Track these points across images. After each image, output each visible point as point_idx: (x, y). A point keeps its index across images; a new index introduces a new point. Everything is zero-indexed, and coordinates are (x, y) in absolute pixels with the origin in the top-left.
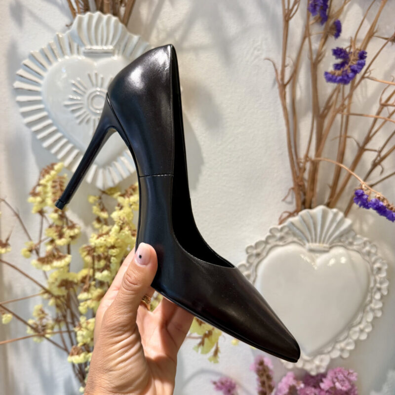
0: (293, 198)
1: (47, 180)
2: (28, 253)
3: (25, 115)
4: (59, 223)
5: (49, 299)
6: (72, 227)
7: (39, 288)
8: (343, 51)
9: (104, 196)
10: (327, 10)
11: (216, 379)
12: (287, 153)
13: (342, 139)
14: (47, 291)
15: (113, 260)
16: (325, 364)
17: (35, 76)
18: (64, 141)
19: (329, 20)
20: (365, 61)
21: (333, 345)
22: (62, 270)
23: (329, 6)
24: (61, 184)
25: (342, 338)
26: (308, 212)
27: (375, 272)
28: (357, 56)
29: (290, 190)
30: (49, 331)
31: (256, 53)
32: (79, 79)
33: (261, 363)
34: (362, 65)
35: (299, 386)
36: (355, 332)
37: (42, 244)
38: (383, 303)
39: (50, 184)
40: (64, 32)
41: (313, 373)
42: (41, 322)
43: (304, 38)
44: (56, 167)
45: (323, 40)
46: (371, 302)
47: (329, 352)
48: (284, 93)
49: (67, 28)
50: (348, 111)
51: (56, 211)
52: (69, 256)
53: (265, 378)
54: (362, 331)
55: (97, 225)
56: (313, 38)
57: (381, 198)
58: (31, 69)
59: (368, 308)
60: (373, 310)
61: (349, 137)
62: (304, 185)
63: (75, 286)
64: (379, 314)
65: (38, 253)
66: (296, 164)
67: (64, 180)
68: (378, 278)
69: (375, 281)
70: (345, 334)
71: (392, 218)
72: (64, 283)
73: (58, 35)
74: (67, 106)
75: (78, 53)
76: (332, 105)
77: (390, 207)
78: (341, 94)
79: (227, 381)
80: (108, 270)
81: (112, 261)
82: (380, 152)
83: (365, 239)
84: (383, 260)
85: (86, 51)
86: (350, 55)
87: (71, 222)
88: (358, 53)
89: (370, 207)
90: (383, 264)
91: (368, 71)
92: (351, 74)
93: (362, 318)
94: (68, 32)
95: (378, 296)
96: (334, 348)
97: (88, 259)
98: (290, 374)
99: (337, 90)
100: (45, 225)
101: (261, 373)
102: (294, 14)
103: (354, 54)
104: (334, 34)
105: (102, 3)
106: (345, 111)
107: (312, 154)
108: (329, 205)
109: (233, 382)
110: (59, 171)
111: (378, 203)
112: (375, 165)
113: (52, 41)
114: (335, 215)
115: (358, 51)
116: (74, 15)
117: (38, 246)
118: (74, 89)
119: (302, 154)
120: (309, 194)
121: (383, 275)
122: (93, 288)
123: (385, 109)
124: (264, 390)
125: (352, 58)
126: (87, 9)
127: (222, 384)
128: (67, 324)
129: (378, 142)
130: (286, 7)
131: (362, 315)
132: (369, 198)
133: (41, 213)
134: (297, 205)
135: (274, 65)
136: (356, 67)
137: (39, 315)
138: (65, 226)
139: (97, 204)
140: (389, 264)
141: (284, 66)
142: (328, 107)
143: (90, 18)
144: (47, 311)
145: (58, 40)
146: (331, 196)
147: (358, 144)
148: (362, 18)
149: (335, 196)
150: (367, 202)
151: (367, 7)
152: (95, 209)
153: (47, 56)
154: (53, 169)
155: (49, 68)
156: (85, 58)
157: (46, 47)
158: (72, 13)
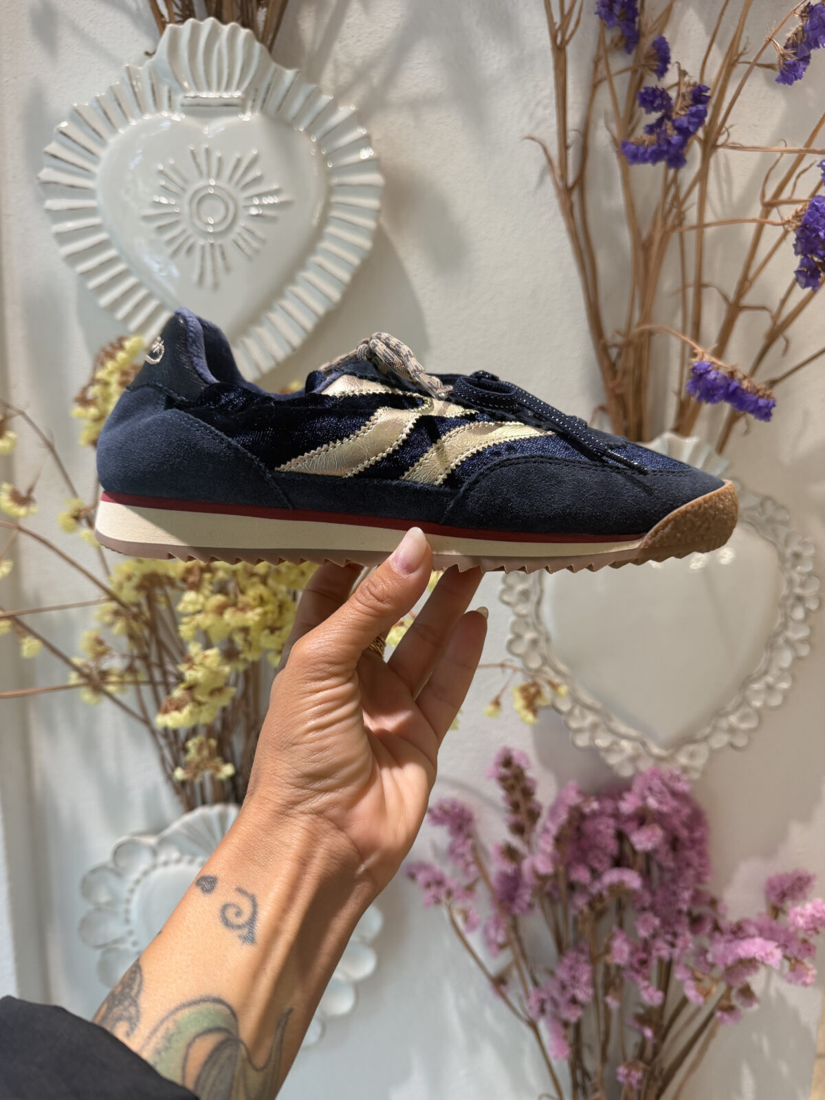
1: (109, 371)
2: (72, 521)
3: (63, 238)
7: (94, 593)
14: (113, 597)
17: (83, 158)
18: (141, 293)
30: (113, 679)
32: (172, 161)
39: (115, 379)
40: (141, 64)
42: (97, 663)
44: (128, 344)
49: (147, 57)
58: (74, 141)
65: (91, 524)
72: (147, 583)
73: (128, 69)
74: (147, 218)
75: (171, 107)
85: (186, 101)
90: (805, 544)
94: (149, 61)
105: (220, 1)
110: (132, 353)
113: (117, 82)
114: (697, 448)
116: (162, 26)
117: (92, 511)
118: (163, 182)
122: (207, 585)
126: (187, 12)
128: (149, 667)
137: (93, 647)
143: (195, 31)
144: (108, 643)
145: (130, 80)
153: (105, 113)
154: (121, 347)
155: (112, 141)
156: (184, 117)
157: (103, 94)
158: (157, 23)
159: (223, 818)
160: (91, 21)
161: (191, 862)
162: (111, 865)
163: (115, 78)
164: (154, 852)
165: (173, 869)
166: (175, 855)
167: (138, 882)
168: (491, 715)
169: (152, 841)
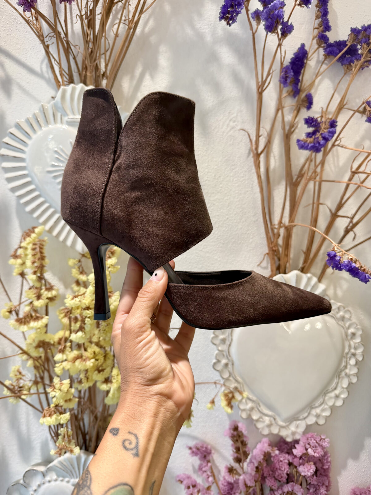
0: (268, 263)
1: (28, 243)
2: (7, 314)
3: (9, 180)
4: (37, 285)
5: (27, 360)
6: (50, 288)
7: (17, 349)
8: (314, 120)
9: (83, 259)
10: (299, 84)
11: (192, 443)
12: (261, 220)
13: (315, 205)
14: (24, 352)
15: (88, 321)
16: (301, 430)
17: (21, 144)
18: (46, 205)
19: (301, 93)
20: (336, 129)
21: (308, 411)
22: (39, 330)
23: (300, 80)
24: (41, 246)
25: (317, 405)
26: (282, 276)
27: (349, 338)
28: (328, 125)
29: (265, 255)
30: (25, 392)
31: (232, 124)
32: (61, 147)
33: (236, 428)
34: (333, 133)
35: (274, 452)
36: (331, 398)
37: (22, 306)
38: (358, 369)
39: (30, 247)
40: (49, 103)
41: (289, 440)
42: (17, 383)
43: (278, 110)
44: (37, 230)
45: (296, 112)
46: (346, 367)
47: (305, 418)
48: (258, 162)
49: (52, 99)
50: (321, 178)
51: (35, 273)
52: (47, 317)
53: (239, 444)
54: (337, 397)
55: (76, 288)
56: (286, 110)
57: (354, 259)
58: (17, 137)
59: (343, 374)
60: (348, 376)
61: (322, 204)
62: (278, 250)
63: (52, 347)
64: (354, 380)
65: (17, 314)
66: (270, 230)
67: (44, 243)
68: (352, 343)
69: (350, 346)
70: (321, 400)
71: (365, 280)
72: (41, 344)
73: (42, 106)
74: (49, 172)
75: (62, 122)
76: (304, 173)
77: (363, 269)
78: (313, 163)
79: (202, 447)
80: (82, 331)
81: (86, 322)
82: (352, 218)
83: (339, 304)
84: (357, 325)
85: (69, 120)
86: (321, 125)
87: (50, 284)
88: (329, 122)
89: (343, 268)
90: (358, 329)
91: (339, 139)
92: (322, 142)
93: (338, 383)
94: (52, 102)
95: (353, 362)
96: (309, 414)
97: (66, 321)
98: (265, 440)
99: (309, 160)
100: (26, 287)
101: (235, 439)
102: (267, 86)
103: (325, 123)
104: (306, 106)
105: (86, 76)
106: (318, 178)
107: (286, 220)
108: (303, 270)
109: (209, 447)
110: (40, 234)
111: (351, 265)
112: (347, 231)
113: (37, 111)
114: (309, 279)
115: (328, 120)
116: (59, 86)
117: (18, 308)
118: (57, 156)
119: (276, 221)
120: (283, 259)
121: (358, 340)
122: (68, 349)
123: (356, 175)
124: (239, 456)
125: (323, 126)
126: (71, 81)
127: (198, 449)
128: (44, 385)
129: (349, 209)
130: (260, 80)
131: (337, 381)
132: (341, 260)
133: (22, 275)
134: (272, 271)
135: (249, 135)
136: (327, 135)
137: (16, 375)
138: (43, 287)
139: (76, 267)
140: (363, 330)
141: (258, 136)
142: (301, 175)
143: (74, 90)
144: (24, 373)
145: (43, 111)
146: (305, 262)
147: (330, 210)
148: (332, 92)
149: (309, 261)
150: (340, 264)
151: (337, 81)
152: (75, 272)
153: (31, 125)
154: (33, 232)
155: (34, 136)
156: (67, 126)
157: (31, 116)
158: (57, 85)
159: (78, 458)
160: (28, 83)
161: (62, 481)
162: (22, 482)
163: (36, 110)
164: (44, 475)
165: (53, 483)
166: (55, 477)
167: (35, 491)
168: (210, 409)
169: (42, 469)
